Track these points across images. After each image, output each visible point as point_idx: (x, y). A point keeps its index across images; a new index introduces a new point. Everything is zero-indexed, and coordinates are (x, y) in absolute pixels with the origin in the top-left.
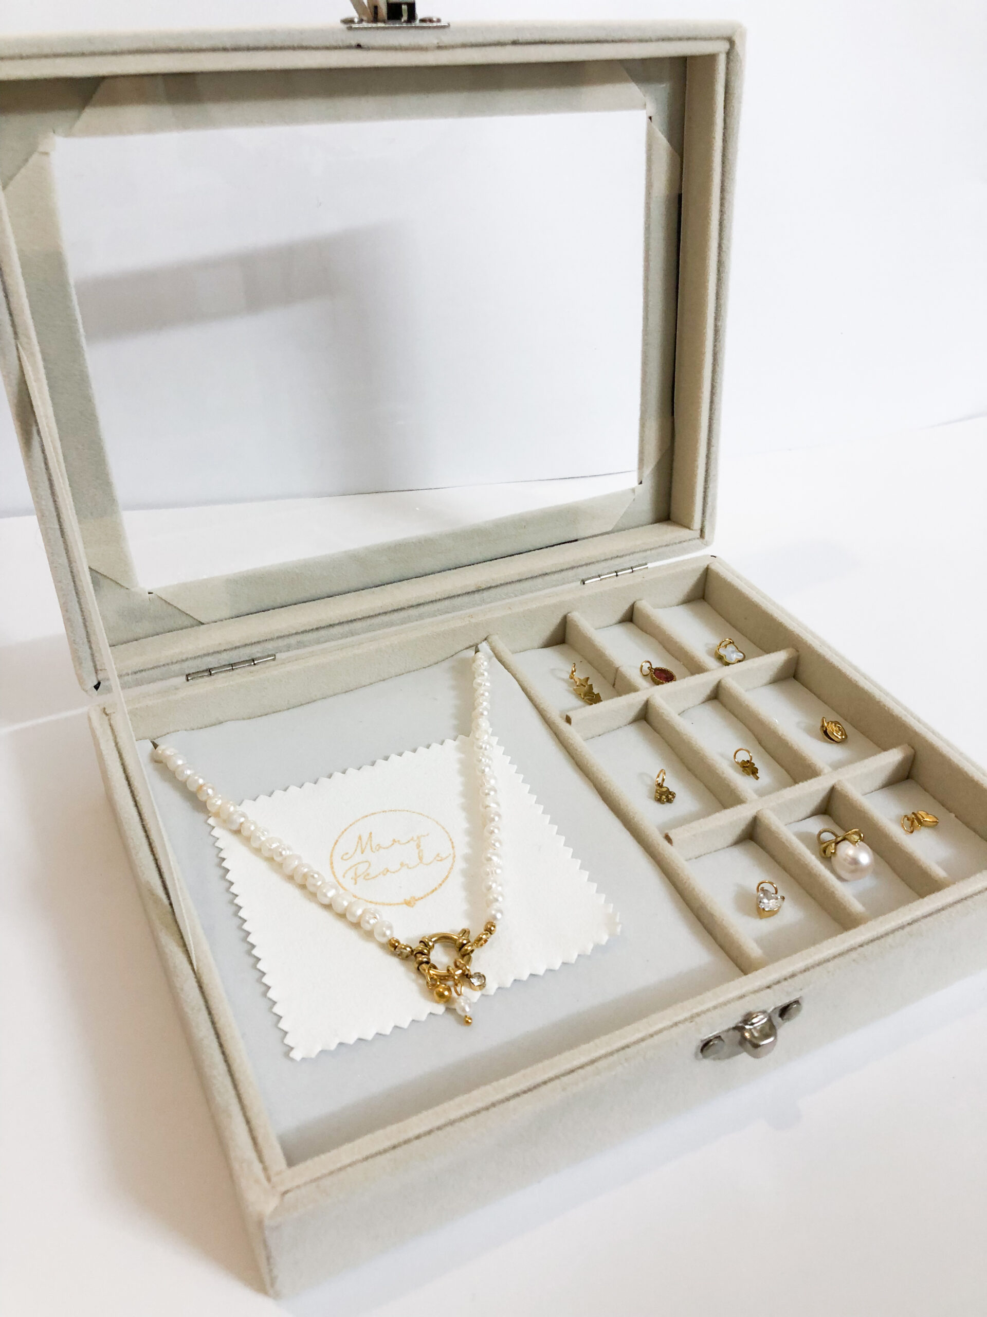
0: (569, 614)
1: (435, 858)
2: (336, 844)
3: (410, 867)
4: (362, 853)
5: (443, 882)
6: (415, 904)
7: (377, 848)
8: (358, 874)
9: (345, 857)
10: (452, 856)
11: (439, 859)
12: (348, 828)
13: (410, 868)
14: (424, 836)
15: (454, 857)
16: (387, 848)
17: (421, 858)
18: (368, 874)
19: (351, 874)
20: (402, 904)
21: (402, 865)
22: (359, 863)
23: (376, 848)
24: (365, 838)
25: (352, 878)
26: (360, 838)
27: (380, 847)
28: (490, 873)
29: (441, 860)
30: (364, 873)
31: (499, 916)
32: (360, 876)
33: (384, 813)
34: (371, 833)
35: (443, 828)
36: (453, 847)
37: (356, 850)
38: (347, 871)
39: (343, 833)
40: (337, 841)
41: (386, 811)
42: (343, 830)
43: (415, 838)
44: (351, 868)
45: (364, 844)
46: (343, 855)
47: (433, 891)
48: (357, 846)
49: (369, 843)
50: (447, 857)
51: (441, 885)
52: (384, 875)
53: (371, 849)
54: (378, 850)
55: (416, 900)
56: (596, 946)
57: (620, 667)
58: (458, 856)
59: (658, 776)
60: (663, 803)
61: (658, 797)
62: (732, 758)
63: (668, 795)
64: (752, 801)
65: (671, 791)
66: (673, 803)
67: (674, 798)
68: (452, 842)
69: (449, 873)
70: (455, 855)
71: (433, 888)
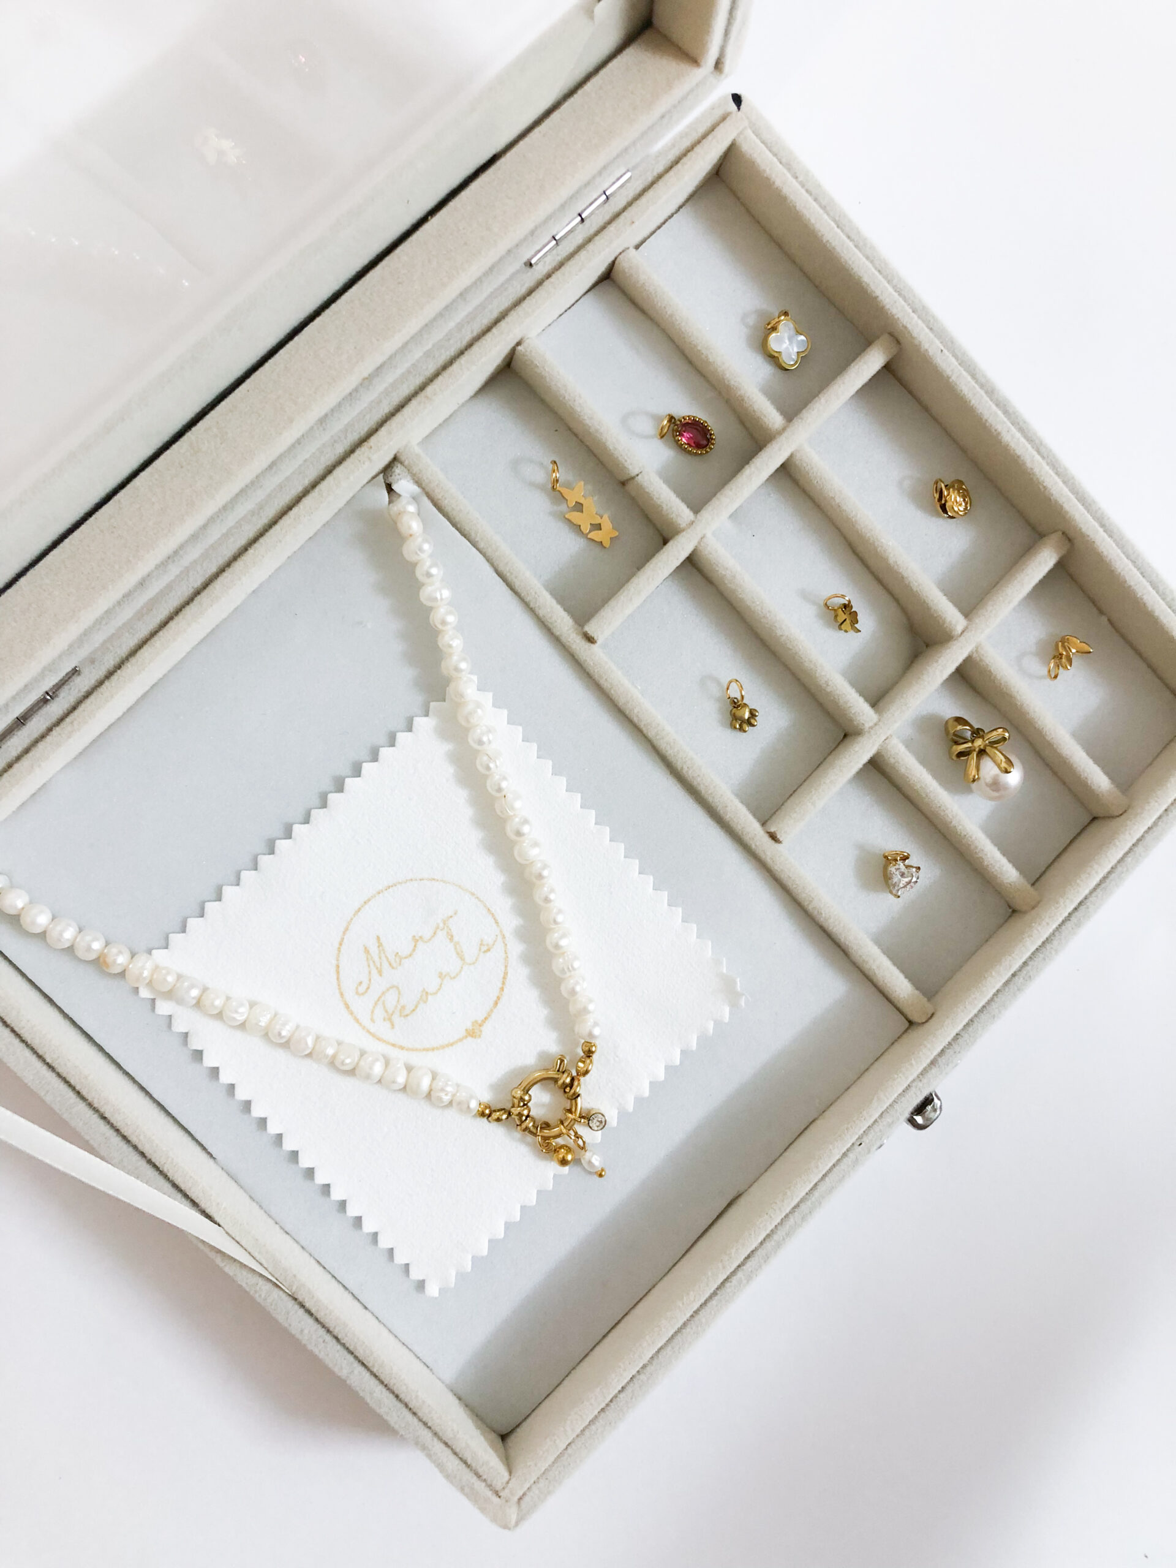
0: (519, 348)
1: (480, 950)
2: (338, 972)
3: (452, 976)
4: (381, 975)
5: (504, 983)
6: (481, 1031)
7: (398, 960)
8: (390, 1012)
9: (362, 989)
10: (500, 938)
11: (484, 948)
12: (343, 939)
13: (454, 978)
14: (451, 917)
15: (504, 937)
16: (410, 955)
17: (461, 956)
18: (403, 1007)
19: (379, 1013)
20: (466, 1037)
21: (441, 976)
22: (383, 993)
23: (396, 962)
24: (374, 950)
25: (384, 1020)
26: (367, 951)
27: (401, 959)
28: (566, 970)
29: (488, 950)
30: (396, 1006)
31: (596, 1031)
32: (393, 1012)
33: (381, 895)
34: (378, 938)
35: (473, 894)
36: (497, 922)
37: (370, 973)
38: (372, 1012)
39: (339, 950)
40: (338, 966)
41: (382, 891)
42: (336, 945)
43: (441, 925)
44: (376, 1004)
45: (376, 959)
46: (357, 988)
47: (496, 1003)
48: (369, 966)
49: (383, 956)
50: (495, 941)
51: (502, 989)
52: (425, 1002)
53: (390, 964)
54: (400, 964)
55: (480, 1026)
56: (718, 1023)
57: (638, 475)
58: (507, 935)
59: (728, 689)
60: (745, 731)
61: (738, 726)
62: (822, 603)
63: (749, 718)
64: (871, 728)
65: (750, 708)
66: (754, 726)
67: (757, 718)
68: (493, 915)
69: (506, 967)
70: (504, 935)
71: (495, 998)
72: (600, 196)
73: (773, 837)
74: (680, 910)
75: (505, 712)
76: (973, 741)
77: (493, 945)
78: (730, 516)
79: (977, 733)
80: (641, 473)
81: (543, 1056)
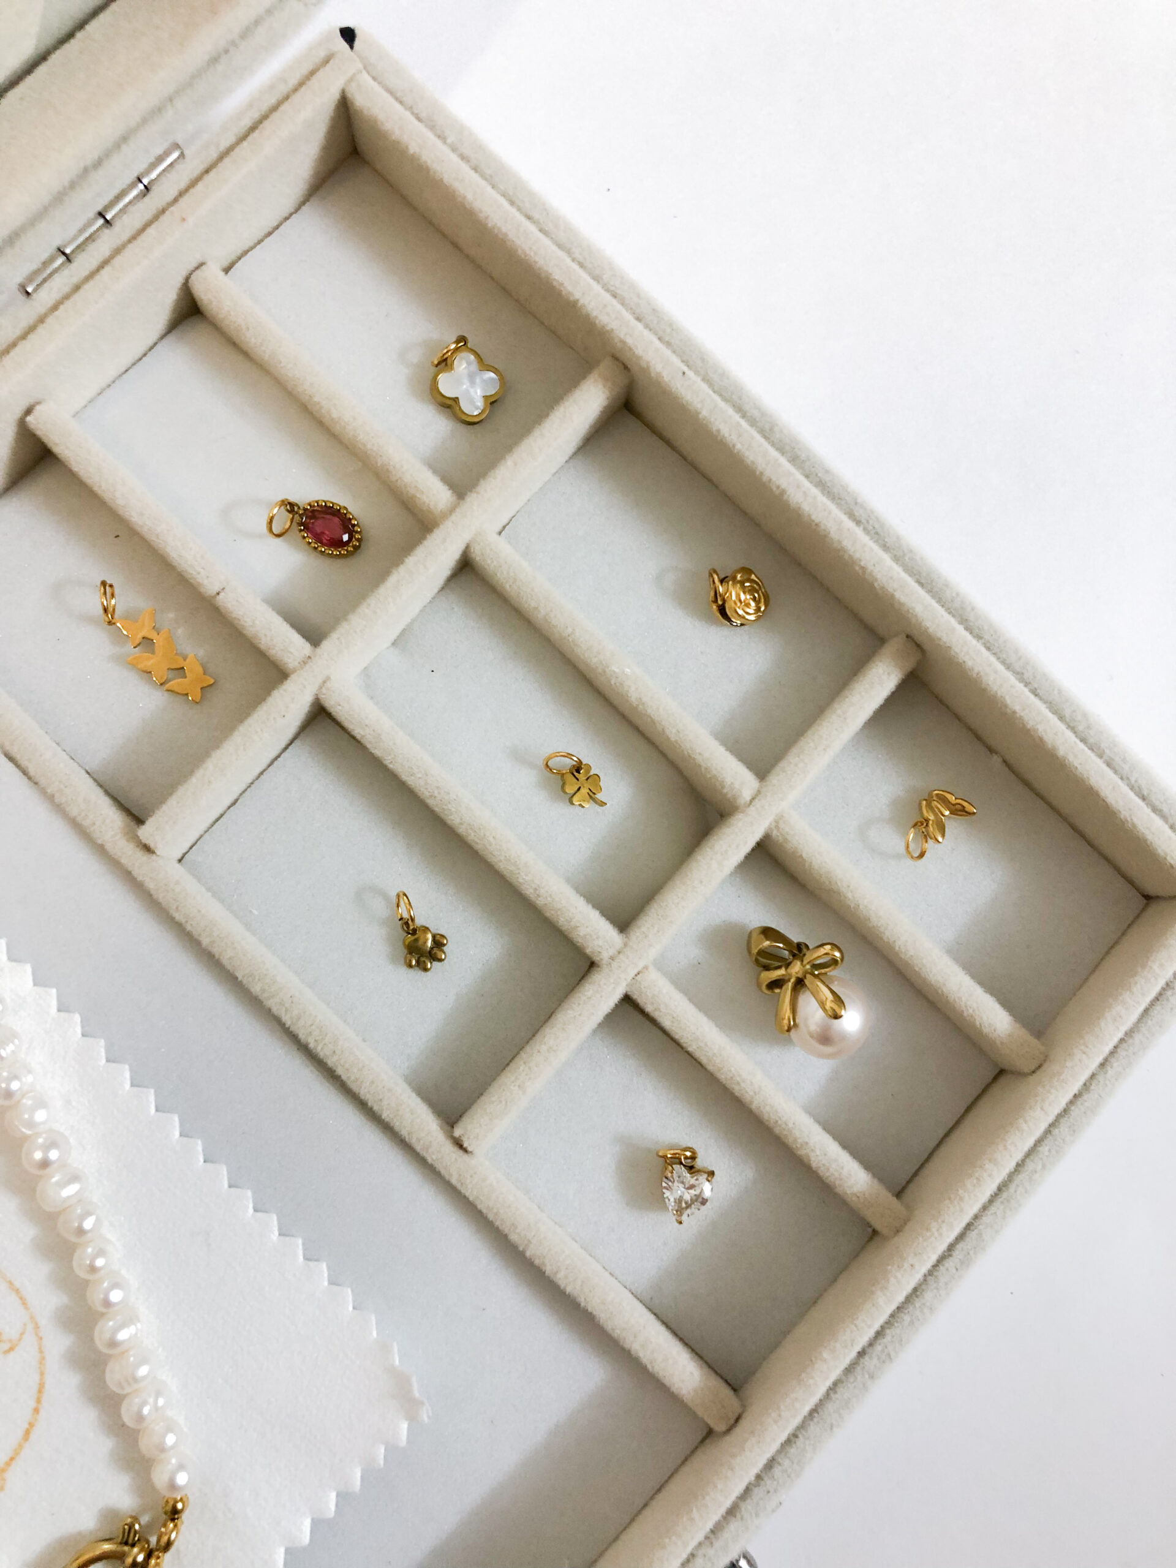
0: (29, 419)
5: (39, 1401)
10: (30, 1327)
11: (6, 1346)
15: (37, 1327)
28: (127, 1381)
29: (11, 1349)
31: (182, 1479)
36: (24, 1303)
47: (27, 1434)
50: (22, 1334)
51: (36, 1411)
56: (392, 1450)
57: (218, 594)
58: (43, 1322)
59: (398, 906)
60: (426, 970)
61: (414, 962)
62: (541, 763)
63: (432, 948)
64: (612, 958)
65: (434, 931)
66: (440, 960)
67: (445, 948)
68: (17, 1291)
69: (42, 1374)
70: (36, 1324)
71: (26, 1426)
72: (132, 186)
73: (459, 1145)
74: (324, 1266)
75: (28, 968)
76: (788, 965)
77: (20, 1340)
78: (394, 644)
79: (798, 950)
80: (223, 589)
81: (109, 1515)
